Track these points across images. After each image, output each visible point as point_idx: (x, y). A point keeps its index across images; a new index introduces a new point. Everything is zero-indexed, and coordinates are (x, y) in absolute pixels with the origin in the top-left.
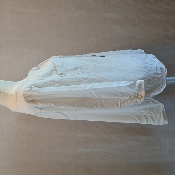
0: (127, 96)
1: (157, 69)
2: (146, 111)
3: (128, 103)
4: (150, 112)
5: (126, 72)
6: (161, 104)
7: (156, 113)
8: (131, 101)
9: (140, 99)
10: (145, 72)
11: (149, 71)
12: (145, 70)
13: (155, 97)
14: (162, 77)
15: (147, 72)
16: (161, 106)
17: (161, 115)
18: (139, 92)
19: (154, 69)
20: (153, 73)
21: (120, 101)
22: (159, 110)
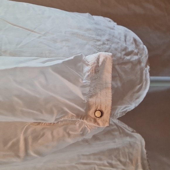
0: (51, 113)
1: (125, 41)
2: (100, 159)
3: (53, 137)
4: (110, 161)
5: (44, 35)
6: (138, 136)
7: (124, 164)
8: (65, 130)
9: (95, 121)
10: (99, 43)
11: (108, 40)
12: (98, 38)
13: (127, 118)
14: (139, 62)
15: (104, 44)
16: (137, 142)
17: (137, 167)
18: (91, 97)
19: (120, 39)
20: (119, 49)
21: (25, 132)
22: (132, 154)
